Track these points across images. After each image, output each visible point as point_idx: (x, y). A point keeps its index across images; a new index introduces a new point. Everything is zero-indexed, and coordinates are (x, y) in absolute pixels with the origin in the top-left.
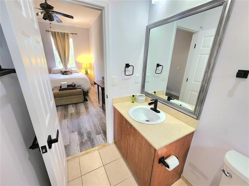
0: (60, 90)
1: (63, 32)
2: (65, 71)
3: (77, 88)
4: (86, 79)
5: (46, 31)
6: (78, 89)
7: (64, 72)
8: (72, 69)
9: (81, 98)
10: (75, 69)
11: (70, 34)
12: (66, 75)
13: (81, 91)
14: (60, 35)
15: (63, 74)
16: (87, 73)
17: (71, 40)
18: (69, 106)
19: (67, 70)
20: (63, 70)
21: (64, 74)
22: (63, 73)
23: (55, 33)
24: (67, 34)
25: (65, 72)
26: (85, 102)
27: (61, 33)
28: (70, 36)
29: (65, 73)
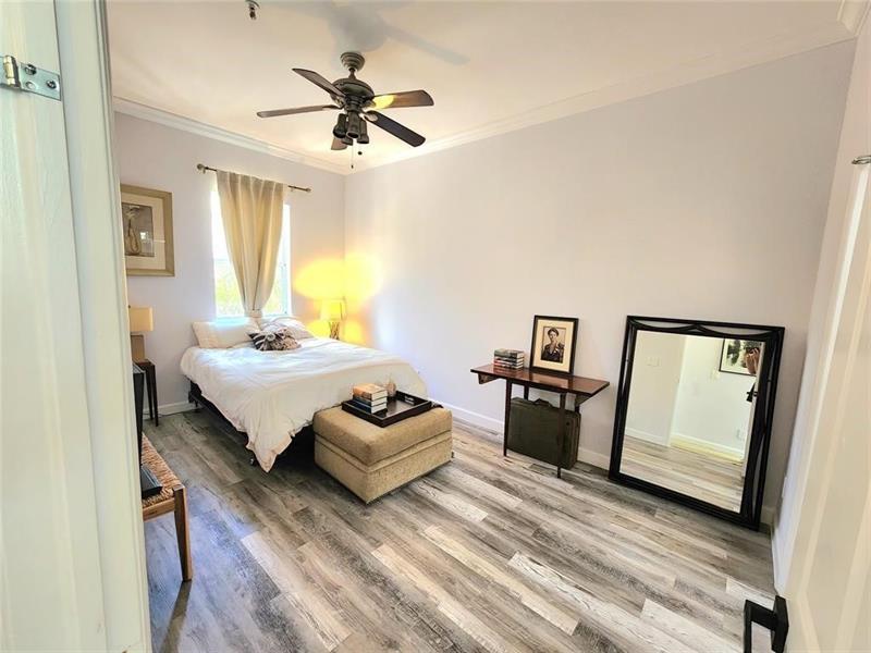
1: (264, 178)
5: (199, 167)
11: (286, 190)
18: (416, 487)
23: (233, 177)
24: (279, 188)
27: (257, 182)
29: (276, 343)
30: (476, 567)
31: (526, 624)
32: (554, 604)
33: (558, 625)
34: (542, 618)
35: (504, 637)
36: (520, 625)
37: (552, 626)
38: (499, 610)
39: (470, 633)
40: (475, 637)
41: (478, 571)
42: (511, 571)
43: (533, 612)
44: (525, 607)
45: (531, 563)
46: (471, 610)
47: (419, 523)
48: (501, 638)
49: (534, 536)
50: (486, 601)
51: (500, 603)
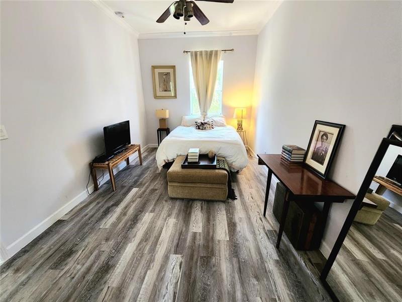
0: (183, 167)
1: (209, 50)
2: (203, 122)
3: (218, 167)
4: (240, 145)
5: (184, 52)
6: (220, 169)
7: (200, 124)
8: (215, 119)
9: (223, 192)
10: (220, 118)
11: (220, 53)
12: (202, 129)
13: (225, 175)
14: (203, 56)
15: (197, 128)
16: (240, 128)
17: (221, 64)
18: (196, 203)
19: (206, 121)
20: (199, 121)
21: (199, 129)
22: (199, 126)
23: (196, 53)
24: (216, 52)
25: (202, 124)
26: (230, 201)
27: (206, 52)
28: (221, 55)
29: (201, 126)
30: (160, 245)
31: (136, 278)
32: (155, 285)
33: (141, 292)
34: (142, 283)
35: (124, 272)
36: (133, 276)
37: (139, 290)
38: (139, 264)
39: (121, 259)
40: (120, 261)
41: (158, 246)
42: (166, 258)
43: (144, 278)
44: (145, 273)
45: (178, 264)
46: (134, 254)
47: (174, 215)
48: (123, 271)
49: (202, 257)
50: (141, 257)
51: (143, 262)
